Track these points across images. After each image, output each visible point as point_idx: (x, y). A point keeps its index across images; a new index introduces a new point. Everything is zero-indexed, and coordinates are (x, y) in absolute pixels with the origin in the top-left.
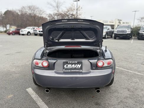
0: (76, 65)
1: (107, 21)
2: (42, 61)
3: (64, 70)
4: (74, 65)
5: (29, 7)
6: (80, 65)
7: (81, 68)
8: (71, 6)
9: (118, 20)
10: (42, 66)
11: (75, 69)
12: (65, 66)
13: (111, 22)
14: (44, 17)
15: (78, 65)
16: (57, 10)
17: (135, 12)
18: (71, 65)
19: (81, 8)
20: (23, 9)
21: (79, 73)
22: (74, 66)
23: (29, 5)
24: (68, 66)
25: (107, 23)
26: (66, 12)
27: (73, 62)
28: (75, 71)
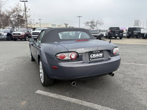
0: (99, 54)
1: (56, 25)
2: (71, 54)
3: (91, 60)
4: (97, 54)
6: (102, 54)
7: (103, 57)
8: (17, 6)
9: (65, 24)
10: (70, 59)
11: (99, 57)
12: (91, 56)
13: (59, 26)
15: (101, 54)
17: (79, 17)
18: (95, 55)
19: (29, 10)
21: (102, 61)
22: (98, 56)
24: (93, 56)
25: (56, 26)
26: (11, 12)
27: (97, 52)
28: (99, 59)
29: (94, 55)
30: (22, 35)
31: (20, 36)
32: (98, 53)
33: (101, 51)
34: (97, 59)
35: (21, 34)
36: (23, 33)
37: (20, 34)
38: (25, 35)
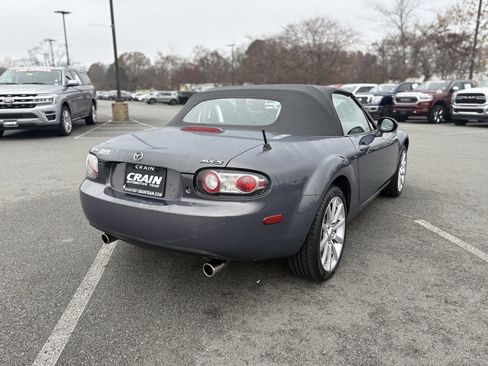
0: (152, 177)
3: (125, 186)
4: (146, 176)
5: (308, 24)
6: (161, 178)
11: (148, 188)
12: (128, 177)
14: (364, 53)
15: (156, 177)
16: (400, 24)
18: (140, 176)
20: (291, 33)
22: (146, 181)
23: (307, 19)
24: (135, 179)
27: (145, 168)
28: (145, 192)
29: (138, 176)
30: (420, 104)
31: (414, 108)
32: (150, 173)
33: (160, 171)
34: (140, 191)
35: (419, 100)
36: (427, 95)
37: (414, 100)
38: (431, 102)
